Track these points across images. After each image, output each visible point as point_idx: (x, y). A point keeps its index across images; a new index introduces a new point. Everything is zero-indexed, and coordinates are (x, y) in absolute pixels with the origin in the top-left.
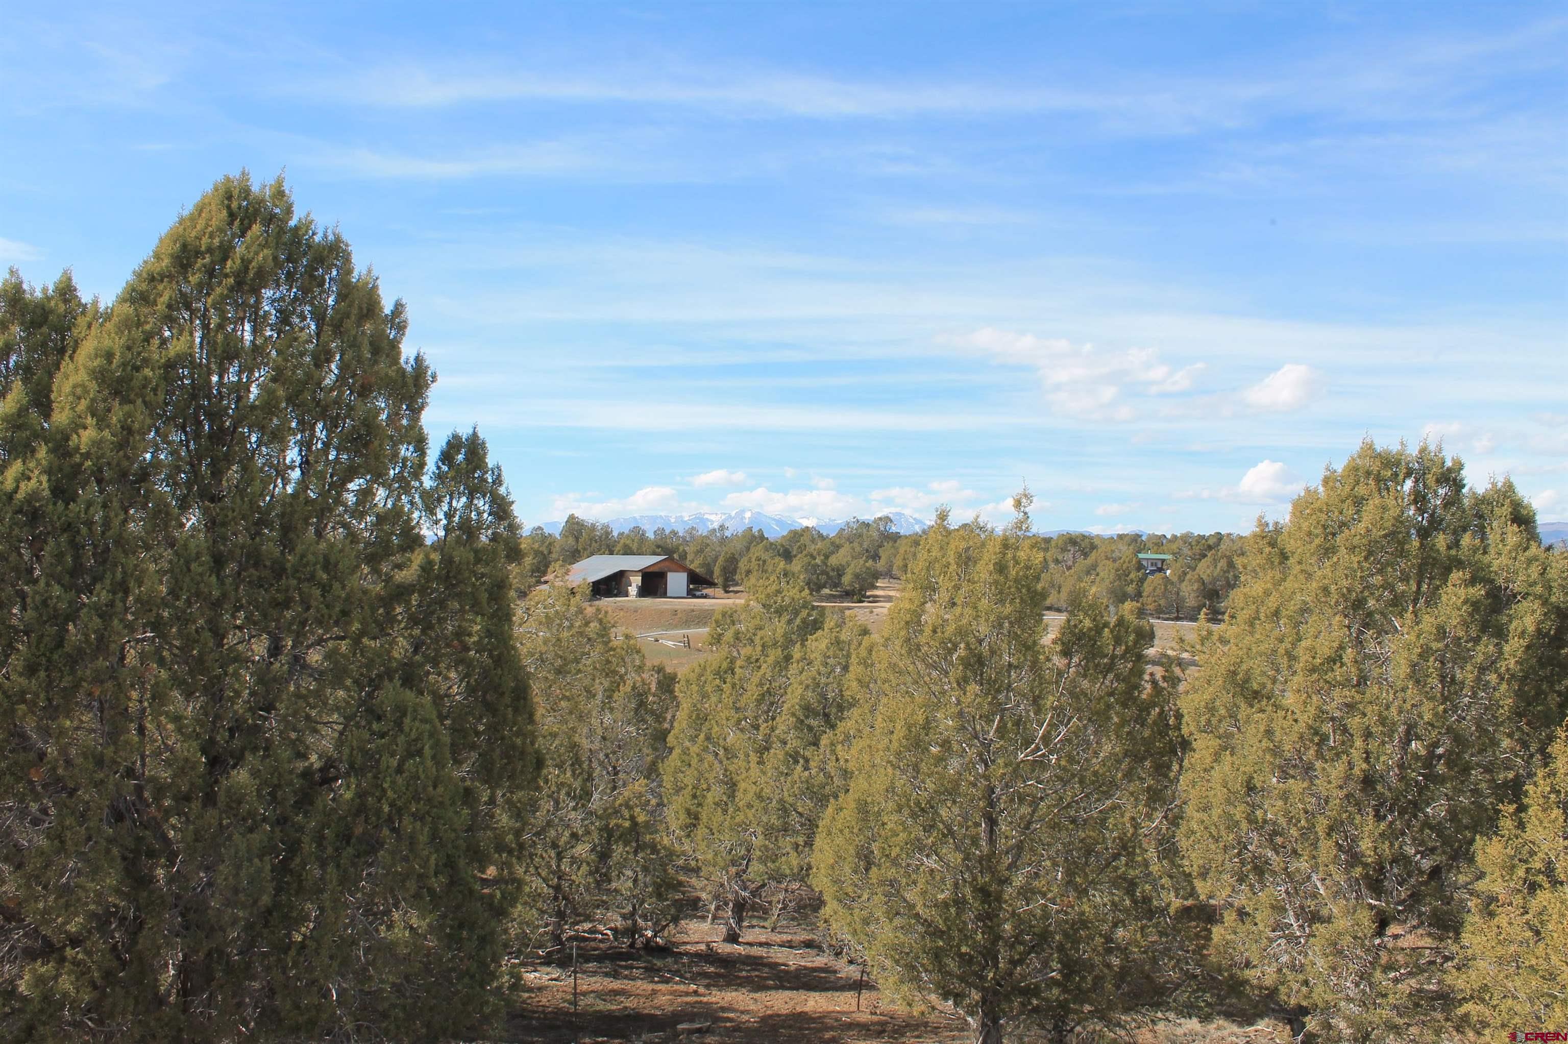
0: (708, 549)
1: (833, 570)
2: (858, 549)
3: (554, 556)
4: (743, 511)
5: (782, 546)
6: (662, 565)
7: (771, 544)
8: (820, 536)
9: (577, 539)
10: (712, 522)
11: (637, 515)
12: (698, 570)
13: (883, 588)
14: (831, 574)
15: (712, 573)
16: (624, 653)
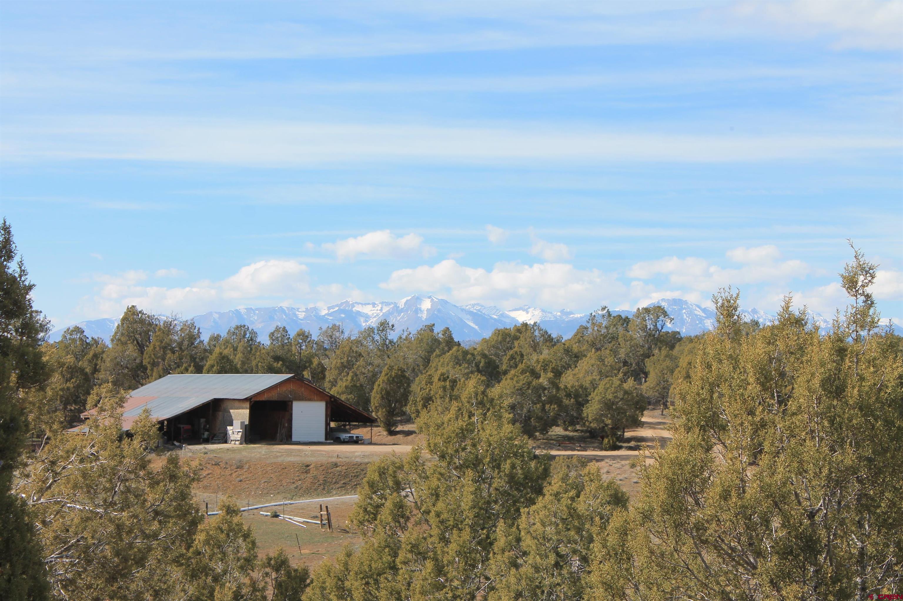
0: (361, 362)
1: (568, 395)
2: (610, 360)
3: (101, 375)
4: (418, 299)
5: (484, 356)
6: (284, 389)
7: (466, 353)
8: (549, 340)
9: (141, 348)
10: (367, 317)
11: (242, 308)
12: (343, 398)
13: (652, 426)
14: (566, 402)
15: (367, 401)
16: (222, 536)
